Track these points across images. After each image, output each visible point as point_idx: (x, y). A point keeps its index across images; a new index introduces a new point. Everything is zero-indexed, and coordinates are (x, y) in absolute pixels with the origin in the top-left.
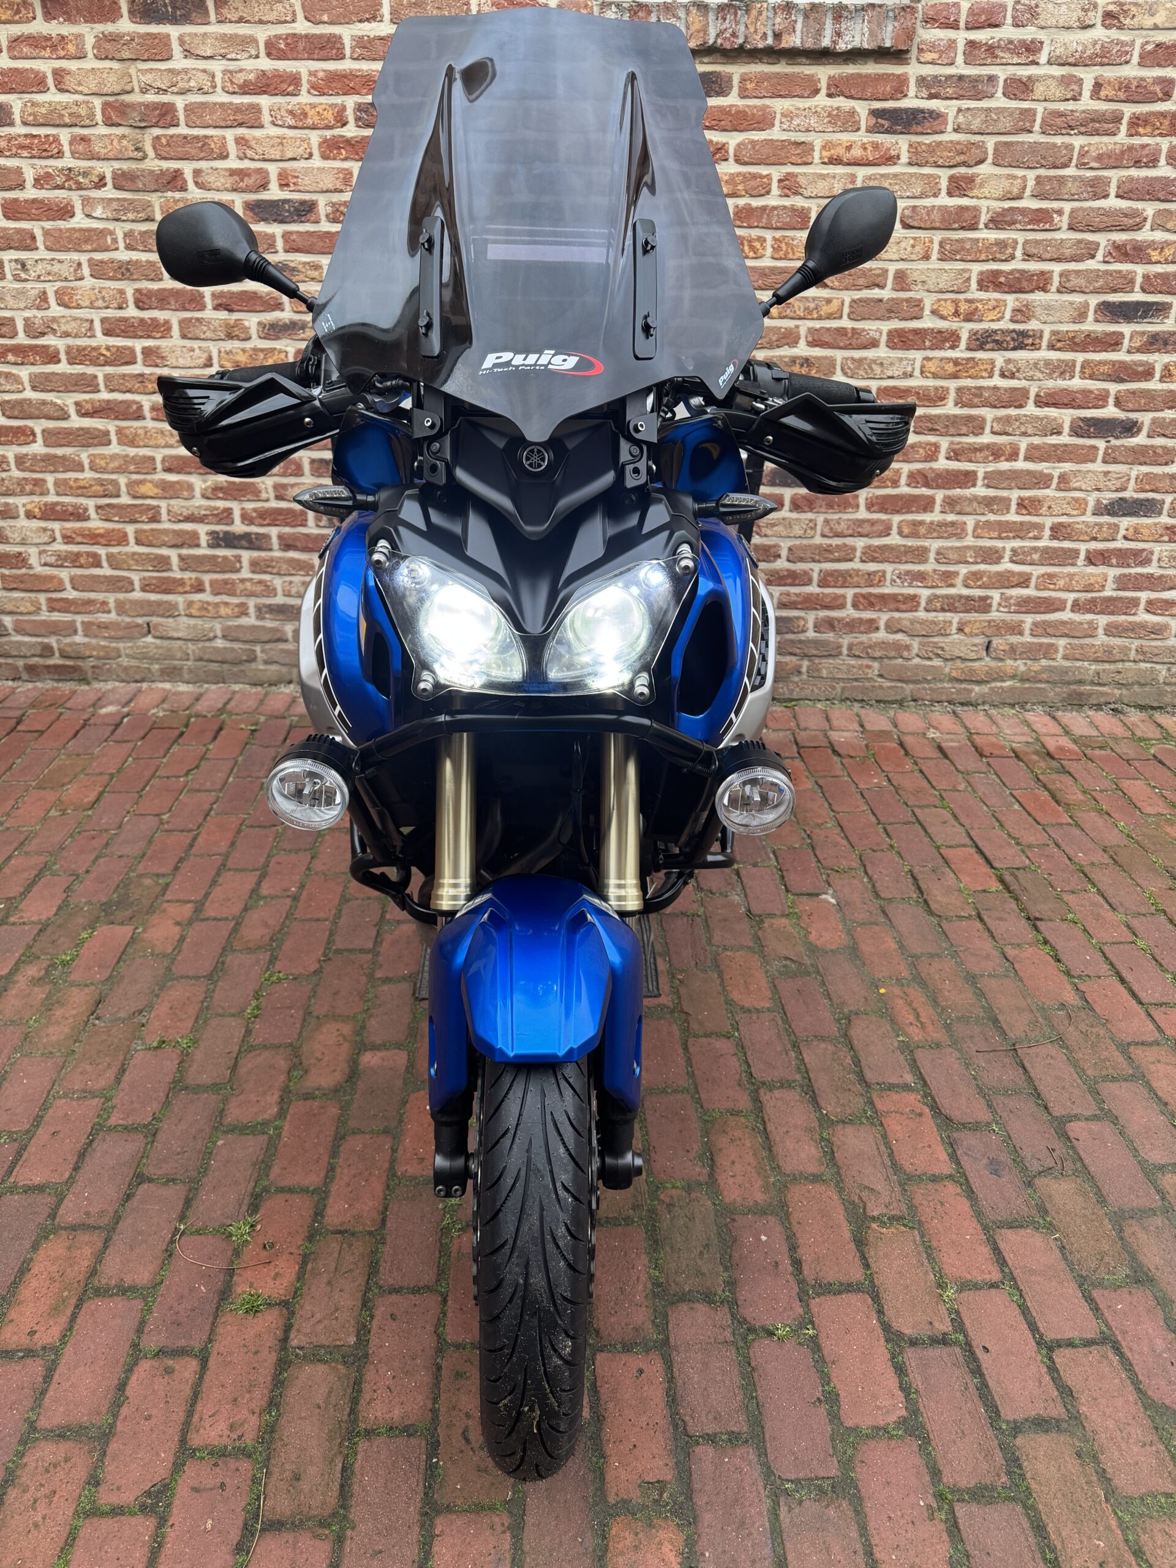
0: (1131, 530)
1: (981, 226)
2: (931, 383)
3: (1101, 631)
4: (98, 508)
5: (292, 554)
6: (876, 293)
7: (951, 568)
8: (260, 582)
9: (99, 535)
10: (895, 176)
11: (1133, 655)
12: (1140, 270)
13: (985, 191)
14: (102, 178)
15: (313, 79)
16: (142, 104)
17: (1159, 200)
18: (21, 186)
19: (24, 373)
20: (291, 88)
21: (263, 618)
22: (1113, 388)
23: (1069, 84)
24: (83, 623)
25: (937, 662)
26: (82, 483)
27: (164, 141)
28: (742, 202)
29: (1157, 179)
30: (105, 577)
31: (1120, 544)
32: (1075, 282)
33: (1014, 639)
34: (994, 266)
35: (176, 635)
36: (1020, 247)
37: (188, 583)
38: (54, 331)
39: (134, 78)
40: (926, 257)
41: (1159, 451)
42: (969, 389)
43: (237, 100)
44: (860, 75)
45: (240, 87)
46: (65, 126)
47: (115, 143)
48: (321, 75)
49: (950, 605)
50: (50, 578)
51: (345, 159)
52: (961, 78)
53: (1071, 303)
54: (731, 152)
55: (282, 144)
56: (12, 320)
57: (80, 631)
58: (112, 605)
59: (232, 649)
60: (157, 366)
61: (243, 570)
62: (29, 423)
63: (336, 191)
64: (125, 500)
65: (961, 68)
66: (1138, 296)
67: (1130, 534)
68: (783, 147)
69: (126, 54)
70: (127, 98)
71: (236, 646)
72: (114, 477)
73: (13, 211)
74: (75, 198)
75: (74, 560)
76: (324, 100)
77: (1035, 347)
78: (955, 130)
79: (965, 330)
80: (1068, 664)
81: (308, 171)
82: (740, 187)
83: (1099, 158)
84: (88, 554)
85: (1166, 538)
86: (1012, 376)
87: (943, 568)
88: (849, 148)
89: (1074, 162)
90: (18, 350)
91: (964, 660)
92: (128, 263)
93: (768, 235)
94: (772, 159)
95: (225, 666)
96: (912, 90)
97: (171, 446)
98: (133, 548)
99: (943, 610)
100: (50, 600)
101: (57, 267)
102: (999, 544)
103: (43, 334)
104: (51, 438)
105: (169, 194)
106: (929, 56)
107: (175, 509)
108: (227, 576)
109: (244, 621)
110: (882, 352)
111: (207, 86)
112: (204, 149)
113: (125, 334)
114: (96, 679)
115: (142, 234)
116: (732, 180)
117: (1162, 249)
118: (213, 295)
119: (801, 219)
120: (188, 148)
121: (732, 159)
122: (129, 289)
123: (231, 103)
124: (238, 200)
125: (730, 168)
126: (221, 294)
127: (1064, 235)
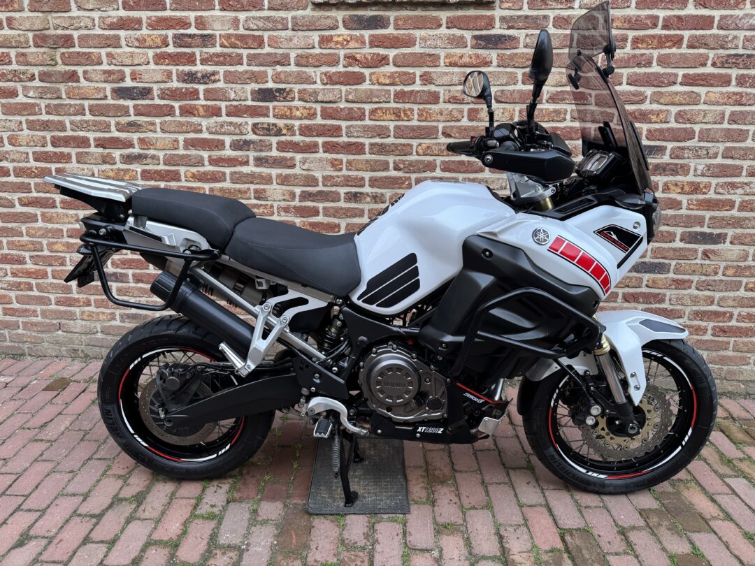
0: (651, 282)
1: (544, 101)
4: (31, 257)
5: (140, 285)
9: (32, 272)
10: (490, 73)
12: (645, 127)
14: (33, 75)
15: (149, 21)
16: (53, 35)
17: (654, 86)
20: (137, 26)
21: (124, 322)
24: (22, 322)
26: (22, 243)
27: (67, 55)
28: (398, 88)
29: (652, 74)
30: (35, 296)
31: (644, 290)
34: (554, 124)
35: (75, 330)
36: (569, 113)
37: (82, 300)
39: (51, 22)
41: (665, 234)
43: (107, 33)
44: (465, 16)
45: (109, 26)
46: (13, 47)
47: (40, 56)
48: (153, 19)
50: (5, 296)
51: (168, 65)
52: (527, 17)
54: (391, 60)
55: (132, 56)
57: (21, 328)
58: (39, 312)
59: (107, 339)
63: (164, 82)
64: (46, 253)
65: (526, 11)
66: (644, 142)
67: (650, 284)
68: (422, 57)
69: (46, 9)
70: (47, 32)
71: (110, 338)
72: (40, 240)
74: (19, 86)
75: (17, 286)
76: (155, 32)
78: (525, 47)
81: (147, 71)
82: (397, 80)
84: (26, 283)
85: (673, 287)
88: (461, 57)
92: (47, 121)
93: (415, 107)
94: (415, 64)
96: (498, 24)
97: (72, 223)
98: (51, 280)
100: (4, 309)
101: (8, 124)
104: (5, 218)
105: (70, 84)
106: (507, 5)
109: (113, 323)
110: (487, 174)
111: (90, 25)
112: (89, 60)
113: (46, 160)
114: (30, 355)
115: (56, 106)
116: (392, 75)
117: (658, 114)
118: (95, 139)
119: (434, 98)
120: (80, 59)
121: (391, 64)
122: (48, 135)
123: (103, 35)
124: (109, 87)
125: (391, 69)
126: (99, 139)
127: (594, 108)
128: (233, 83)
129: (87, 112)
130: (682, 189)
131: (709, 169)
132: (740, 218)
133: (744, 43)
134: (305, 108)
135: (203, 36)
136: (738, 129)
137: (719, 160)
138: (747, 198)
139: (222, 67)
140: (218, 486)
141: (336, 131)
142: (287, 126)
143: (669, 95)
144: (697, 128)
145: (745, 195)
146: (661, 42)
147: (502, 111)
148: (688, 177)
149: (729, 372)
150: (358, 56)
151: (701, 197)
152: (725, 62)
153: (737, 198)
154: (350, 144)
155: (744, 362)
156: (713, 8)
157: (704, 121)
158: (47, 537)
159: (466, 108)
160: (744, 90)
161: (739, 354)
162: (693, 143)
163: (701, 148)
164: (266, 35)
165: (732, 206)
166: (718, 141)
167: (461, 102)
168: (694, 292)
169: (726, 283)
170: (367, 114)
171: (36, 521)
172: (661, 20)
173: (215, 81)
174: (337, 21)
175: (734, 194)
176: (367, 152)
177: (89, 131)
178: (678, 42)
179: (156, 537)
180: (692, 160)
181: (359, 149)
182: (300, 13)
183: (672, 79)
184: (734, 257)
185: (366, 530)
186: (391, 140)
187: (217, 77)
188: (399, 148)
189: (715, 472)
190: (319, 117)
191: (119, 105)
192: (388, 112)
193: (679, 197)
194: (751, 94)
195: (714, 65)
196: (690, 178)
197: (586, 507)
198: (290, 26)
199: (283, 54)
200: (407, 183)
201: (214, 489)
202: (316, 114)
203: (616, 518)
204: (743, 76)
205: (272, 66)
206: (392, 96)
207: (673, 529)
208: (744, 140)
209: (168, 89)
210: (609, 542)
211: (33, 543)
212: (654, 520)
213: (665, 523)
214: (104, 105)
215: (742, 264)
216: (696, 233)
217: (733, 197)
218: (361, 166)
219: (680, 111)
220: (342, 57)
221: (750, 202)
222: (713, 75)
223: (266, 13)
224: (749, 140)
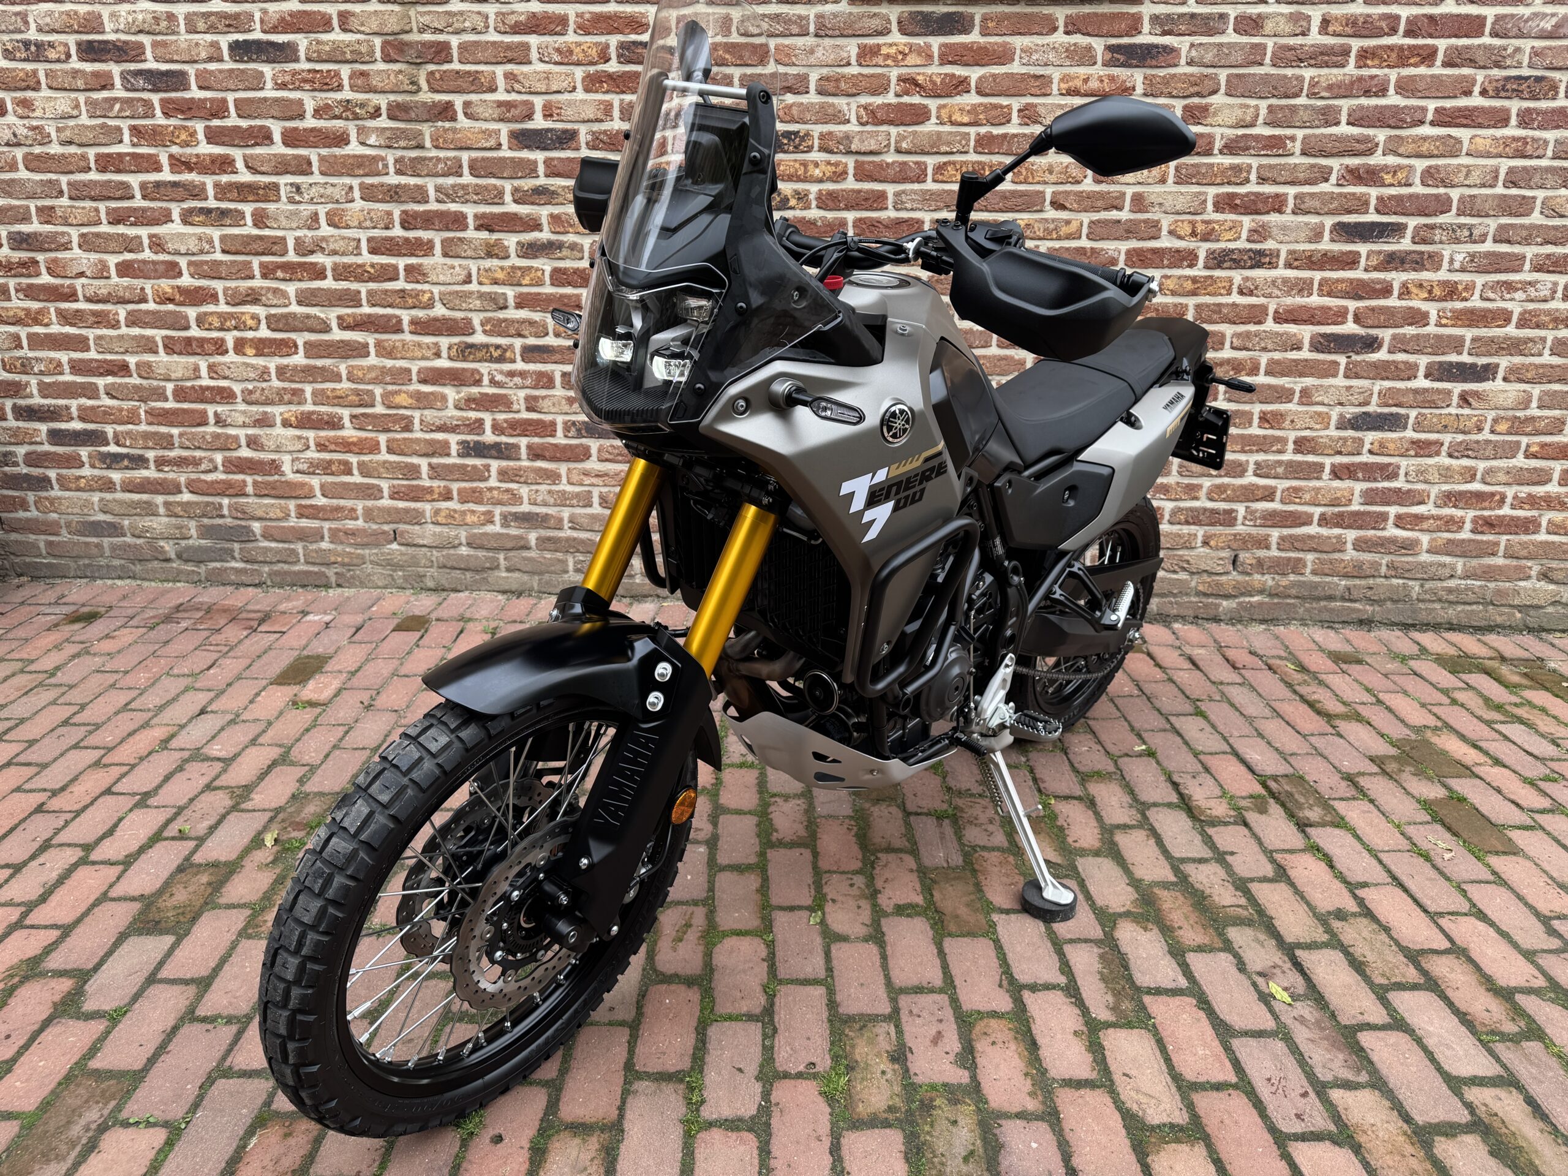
0: (1376, 446)
1: (1216, 151)
2: (1169, 300)
3: (1349, 546)
4: (353, 417)
5: (540, 464)
6: (1114, 214)
7: (1195, 481)
8: (507, 490)
9: (354, 444)
11: (1383, 570)
12: (1374, 192)
13: (1219, 120)
14: (378, 109)
15: (579, 20)
16: (420, 43)
17: (1389, 126)
18: (301, 116)
19: (291, 289)
20: (558, 29)
21: (509, 526)
22: (1352, 305)
23: (1296, 21)
24: (330, 529)
25: (1183, 576)
26: (338, 393)
27: (437, 76)
28: (983, 130)
29: (1386, 107)
30: (355, 484)
31: (1366, 458)
32: (1309, 204)
33: (1262, 553)
34: (1230, 189)
35: (421, 542)
36: (1254, 171)
37: (437, 491)
38: (322, 249)
39: (414, 20)
40: (1163, 181)
41: (1401, 366)
42: (1208, 306)
43: (508, 39)
44: (1096, 15)
45: (512, 27)
46: (346, 62)
47: (392, 77)
48: (588, 16)
49: (1195, 518)
50: (303, 485)
51: (606, 92)
52: (1193, 16)
53: (1306, 224)
54: (973, 84)
55: (548, 78)
56: (284, 239)
57: (327, 538)
58: (360, 512)
59: (476, 557)
60: (418, 282)
61: (491, 479)
62: (293, 336)
63: (598, 121)
64: (379, 409)
65: (1192, 7)
66: (1372, 217)
67: (1376, 448)
68: (1023, 80)
70: (405, 37)
71: (481, 553)
72: (370, 387)
73: (291, 138)
74: (352, 128)
75: (326, 468)
76: (589, 39)
77: (1273, 265)
78: (1188, 64)
79: (1203, 249)
80: (1317, 579)
81: (570, 103)
82: (981, 117)
83: (1330, 88)
84: (340, 462)
85: (1412, 453)
86: (1251, 293)
87: (1186, 481)
88: (1086, 81)
89: (1305, 92)
90: (287, 267)
91: (1210, 573)
92: (396, 186)
94: (1012, 91)
95: (468, 575)
96: (1146, 27)
97: (427, 359)
98: (384, 456)
99: (1187, 523)
100: (299, 506)
101: (330, 190)
102: (1242, 457)
103: (312, 252)
104: (312, 350)
105: (440, 124)
107: (428, 419)
108: (475, 484)
109: (489, 529)
111: (481, 26)
112: (475, 83)
113: (390, 252)
115: (412, 160)
116: (974, 110)
117: (1395, 172)
118: (476, 216)
120: (459, 82)
121: (973, 91)
122: (396, 211)
123: (501, 42)
124: (504, 129)
125: (972, 99)
126: (483, 216)
127: (1297, 160)
129: (466, 170)
130: (1430, 292)
131: (1472, 261)
132: (1518, 339)
133: (1530, 58)
134: (829, 163)
136: (1518, 196)
137: (1489, 246)
138: (1531, 306)
141: (877, 200)
142: (797, 192)
143: (1413, 141)
144: (1455, 194)
145: (1528, 301)
146: (1403, 57)
148: (1439, 273)
149: (1499, 592)
150: (920, 79)
151: (1459, 305)
152: (1501, 90)
153: (1516, 309)
154: (900, 223)
155: (1521, 576)
156: (1484, 4)
157: (1466, 182)
160: (1530, 133)
161: (1514, 562)
162: (1448, 218)
163: (1460, 226)
164: (773, 43)
165: (1508, 320)
166: (1487, 216)
168: (1444, 460)
169: (1495, 445)
170: (930, 171)
172: (1403, 21)
174: (889, 21)
175: (1510, 300)
177: (467, 202)
178: (1428, 56)
180: (1446, 246)
182: (829, 8)
183: (1418, 116)
184: (1509, 403)
189: (1479, 718)
190: (851, 177)
191: (521, 160)
192: (964, 169)
193: (1424, 306)
194: (1540, 139)
195: (1484, 93)
196: (1443, 275)
198: (812, 29)
199: (798, 75)
202: (846, 174)
204: (1528, 110)
206: (972, 143)
207: (1419, 774)
208: (1528, 213)
209: (605, 132)
210: (1331, 788)
212: (1391, 767)
213: (1410, 769)
214: (494, 159)
215: (1520, 414)
216: (1450, 364)
217: (1509, 305)
219: (1430, 167)
220: (894, 81)
221: (1535, 313)
222: (1482, 110)
223: (774, 9)
224: (1536, 214)
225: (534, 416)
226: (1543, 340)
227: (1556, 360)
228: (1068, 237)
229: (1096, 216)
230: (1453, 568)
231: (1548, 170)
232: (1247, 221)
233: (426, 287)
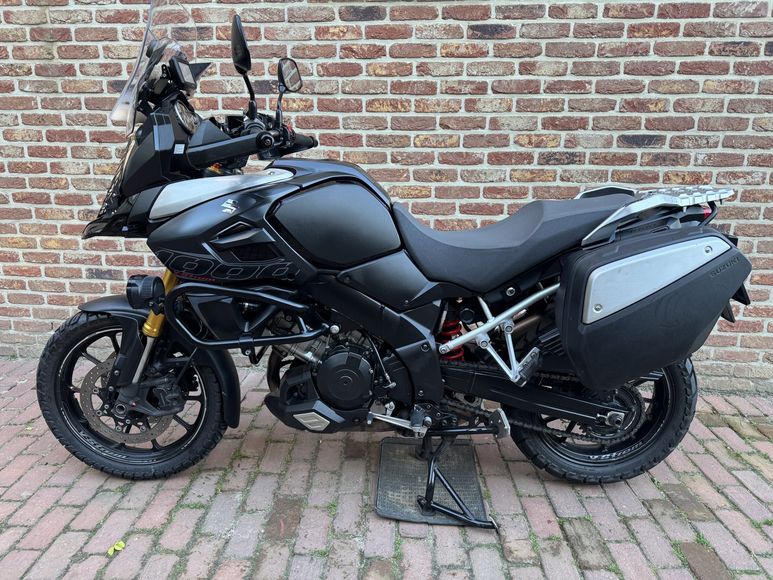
1: (542, 91)
2: (517, 184)
4: (24, 254)
6: (480, 131)
9: (25, 271)
10: (487, 63)
12: (644, 116)
13: (542, 71)
14: (30, 70)
15: (146, 14)
16: (51, 29)
17: (652, 75)
20: (134, 19)
23: (589, 9)
24: (14, 322)
26: (15, 240)
27: (63, 49)
28: (395, 79)
29: (649, 62)
30: (28, 295)
32: (603, 123)
34: (552, 115)
36: (566, 103)
37: (75, 299)
38: (2, 154)
39: (48, 15)
40: (509, 110)
42: (541, 188)
43: (104, 26)
44: (461, 7)
45: (106, 19)
46: (10, 41)
47: (37, 50)
52: (522, 7)
53: (601, 136)
54: (387, 51)
55: (129, 49)
57: (13, 328)
58: (31, 312)
60: (58, 173)
61: (107, 292)
64: (40, 250)
66: (643, 132)
68: (418, 48)
69: (43, 3)
70: (44, 26)
72: (33, 236)
74: (15, 81)
75: (10, 285)
77: (581, 162)
78: (521, 37)
79: (536, 152)
82: (393, 71)
83: (612, 51)
84: (18, 281)
86: (568, 180)
88: (458, 48)
89: (596, 53)
92: (43, 116)
93: (413, 98)
94: (412, 55)
96: (493, 14)
97: (66, 219)
98: (44, 278)
101: (4, 118)
105: (66, 78)
107: (68, 256)
108: (97, 296)
110: (485, 166)
111: (87, 19)
112: (86, 53)
113: (41, 155)
114: (21, 356)
115: (51, 100)
116: (389, 67)
117: (657, 104)
118: (90, 133)
119: (431, 89)
120: (77, 52)
121: (388, 55)
122: (44, 130)
123: (100, 28)
124: (105, 80)
125: (387, 60)
126: (95, 133)
127: (594, 96)
128: (230, 75)
129: (83, 106)
130: (683, 179)
131: (710, 159)
132: (742, 208)
133: (740, 30)
134: (301, 100)
135: (199, 29)
136: (737, 118)
137: (720, 150)
139: (218, 59)
140: (206, 478)
141: (333, 123)
143: (667, 84)
144: (696, 117)
145: (747, 184)
146: (658, 31)
147: (499, 101)
148: (688, 167)
149: (737, 369)
150: (355, 48)
152: (722, 50)
153: (740, 190)
154: (347, 136)
155: (753, 359)
157: (703, 109)
158: (26, 526)
159: (463, 98)
160: (743, 78)
161: (748, 350)
162: (693, 132)
163: (700, 137)
164: (262, 27)
165: (735, 197)
166: (718, 130)
167: (459, 93)
170: (364, 105)
171: (16, 510)
172: (657, 8)
173: (211, 74)
174: (333, 13)
175: (736, 184)
176: (364, 145)
177: (85, 124)
178: (674, 30)
179: (140, 525)
180: (692, 150)
181: (356, 141)
182: (297, 4)
183: (670, 68)
185: (358, 519)
186: (388, 132)
187: (213, 70)
188: (396, 140)
189: (723, 465)
190: (315, 109)
192: (385, 103)
194: (749, 82)
195: (711, 53)
196: (691, 168)
197: (587, 498)
198: (286, 18)
199: (280, 46)
200: (405, 175)
201: (203, 481)
202: (312, 106)
203: (618, 508)
204: (741, 64)
205: (269, 58)
206: (389, 88)
207: (677, 517)
208: (745, 130)
210: (610, 530)
211: (11, 531)
212: (657, 510)
213: (670, 512)
214: (100, 98)
218: (358, 159)
219: (679, 100)
220: (338, 49)
221: (752, 192)
222: (711, 64)
223: (263, 5)
224: (750, 129)
225: (130, 253)
226: (759, 209)
227: (767, 222)
228: (451, 146)
229: (468, 133)
230: (707, 354)
231: (756, 101)
232: (564, 135)
233: (63, 176)
